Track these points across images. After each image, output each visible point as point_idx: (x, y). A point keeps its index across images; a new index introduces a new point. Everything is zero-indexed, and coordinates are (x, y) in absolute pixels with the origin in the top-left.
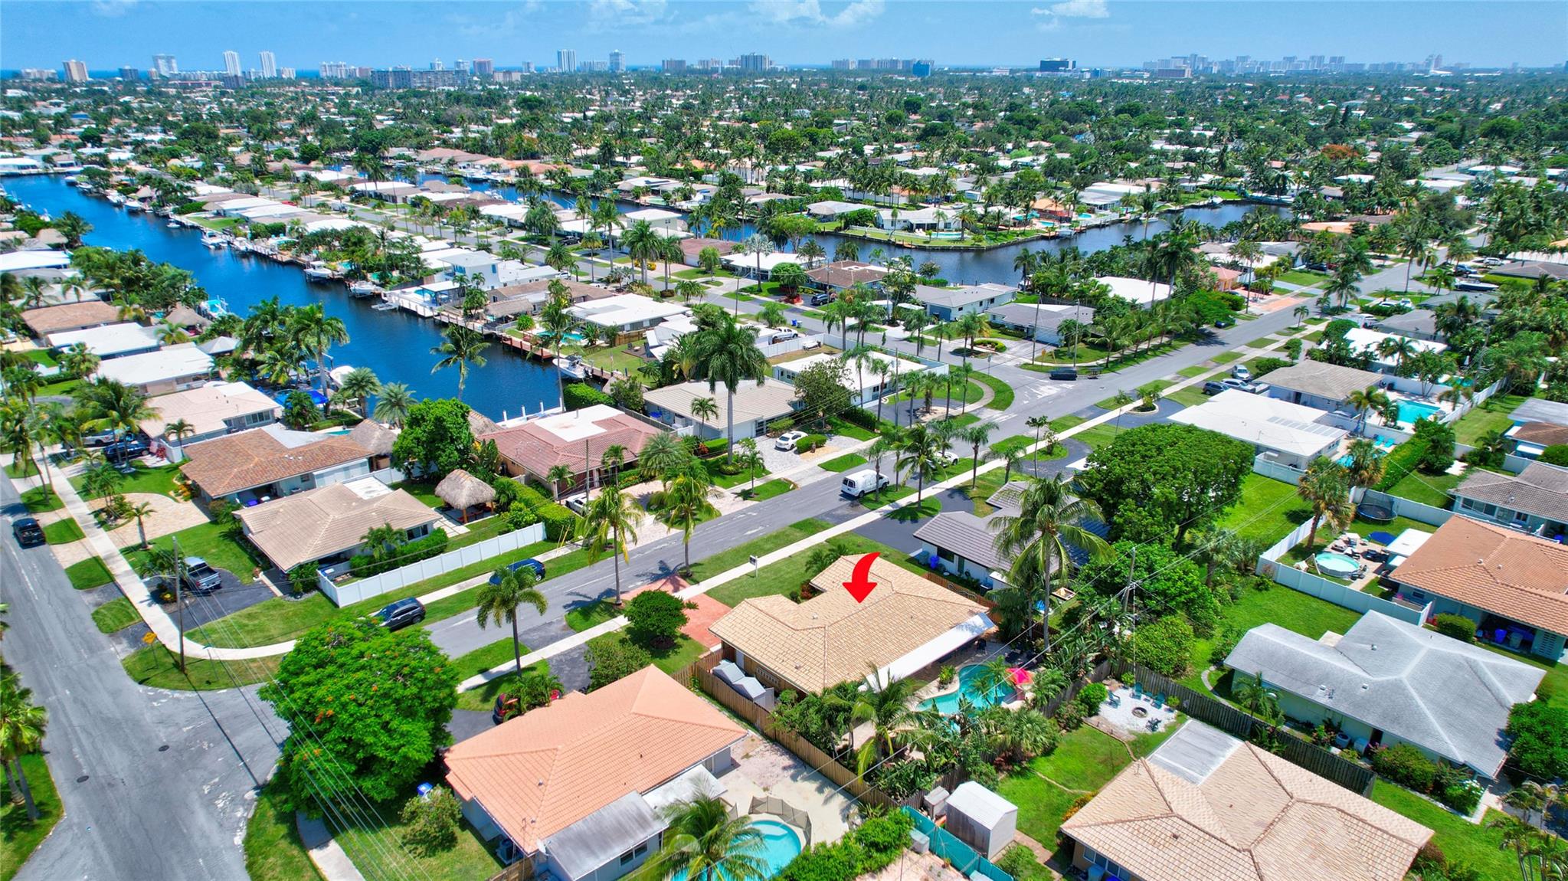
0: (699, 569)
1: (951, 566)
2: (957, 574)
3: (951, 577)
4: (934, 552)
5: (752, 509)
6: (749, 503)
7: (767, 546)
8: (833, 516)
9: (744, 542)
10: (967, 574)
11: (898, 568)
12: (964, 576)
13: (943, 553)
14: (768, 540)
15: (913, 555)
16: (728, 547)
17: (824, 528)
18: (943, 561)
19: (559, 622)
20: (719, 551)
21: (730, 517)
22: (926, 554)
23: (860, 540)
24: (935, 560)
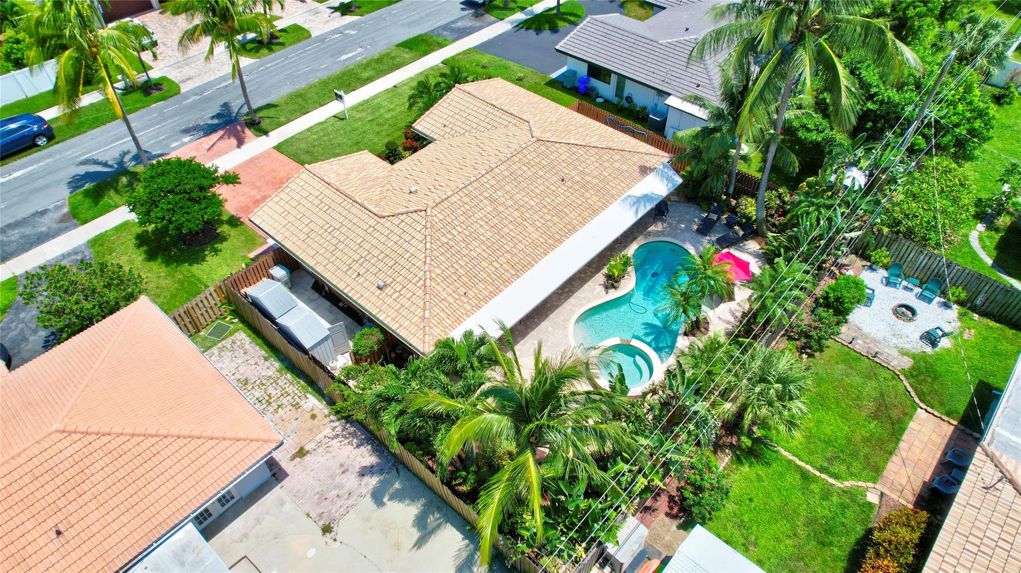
0: (271, 112)
1: (606, 90)
2: (615, 100)
3: (607, 104)
4: (583, 70)
5: (351, 26)
6: (349, 19)
7: (365, 75)
8: (452, 30)
9: (336, 70)
10: (629, 99)
11: (537, 98)
12: (624, 103)
13: (596, 71)
14: (366, 66)
15: (554, 75)
16: (314, 79)
17: (441, 46)
18: (595, 83)
19: (57, 208)
20: (301, 85)
21: (322, 39)
22: (571, 73)
23: (485, 59)
24: (584, 81)
